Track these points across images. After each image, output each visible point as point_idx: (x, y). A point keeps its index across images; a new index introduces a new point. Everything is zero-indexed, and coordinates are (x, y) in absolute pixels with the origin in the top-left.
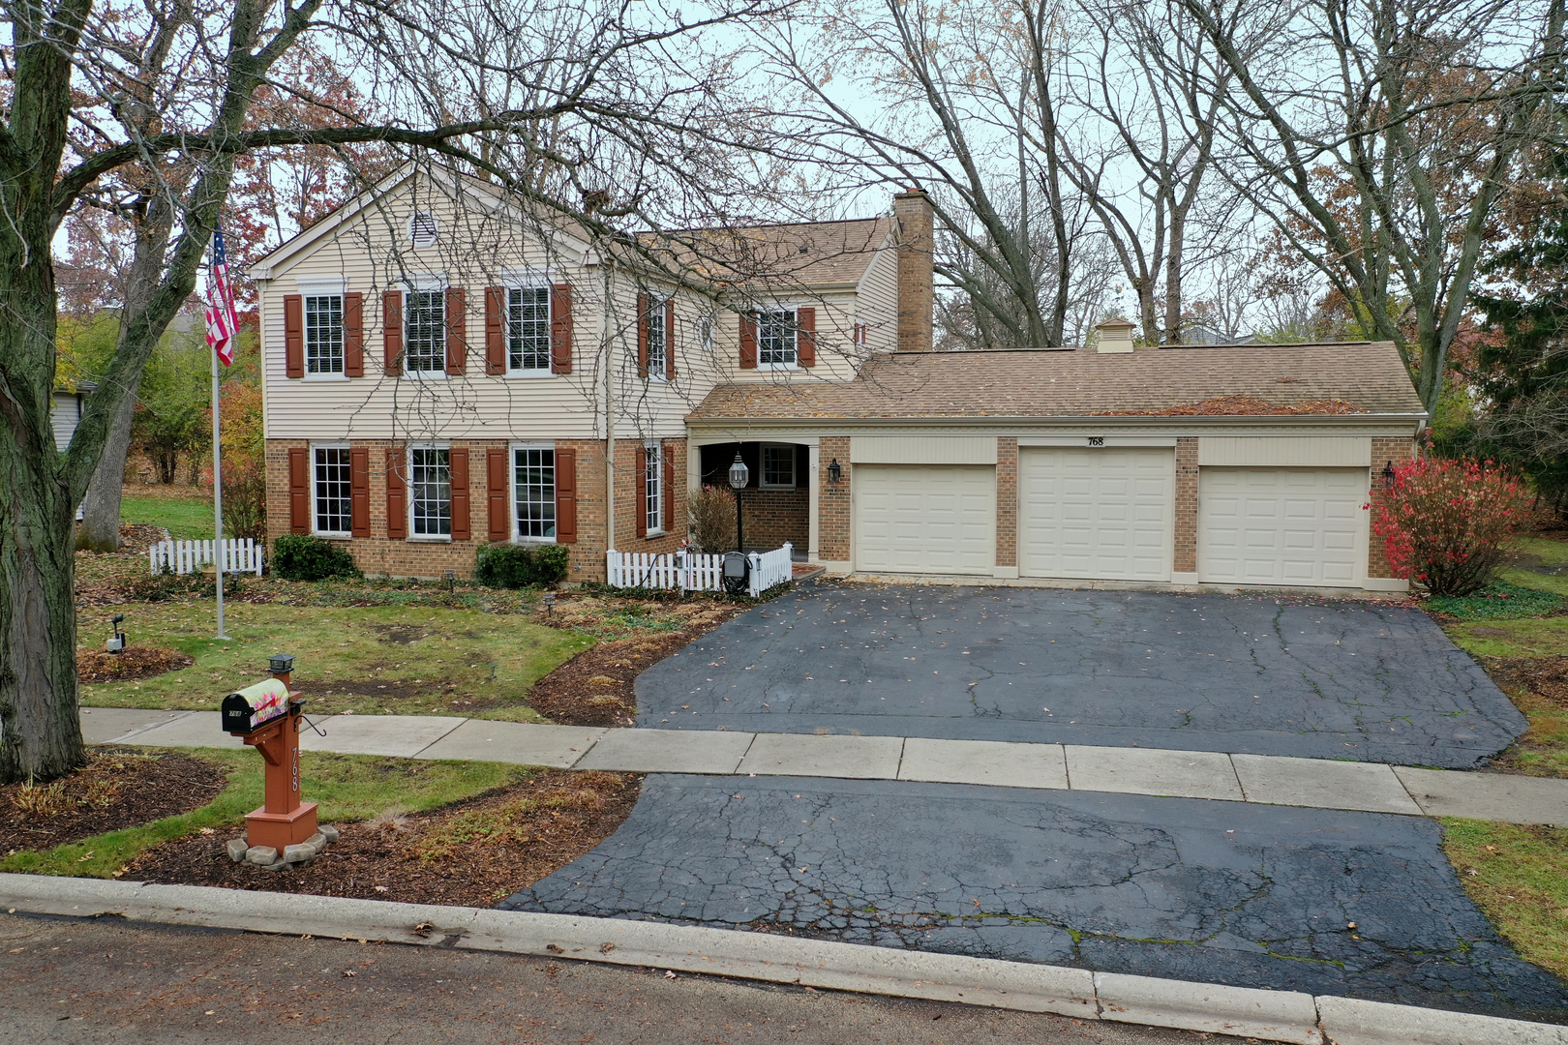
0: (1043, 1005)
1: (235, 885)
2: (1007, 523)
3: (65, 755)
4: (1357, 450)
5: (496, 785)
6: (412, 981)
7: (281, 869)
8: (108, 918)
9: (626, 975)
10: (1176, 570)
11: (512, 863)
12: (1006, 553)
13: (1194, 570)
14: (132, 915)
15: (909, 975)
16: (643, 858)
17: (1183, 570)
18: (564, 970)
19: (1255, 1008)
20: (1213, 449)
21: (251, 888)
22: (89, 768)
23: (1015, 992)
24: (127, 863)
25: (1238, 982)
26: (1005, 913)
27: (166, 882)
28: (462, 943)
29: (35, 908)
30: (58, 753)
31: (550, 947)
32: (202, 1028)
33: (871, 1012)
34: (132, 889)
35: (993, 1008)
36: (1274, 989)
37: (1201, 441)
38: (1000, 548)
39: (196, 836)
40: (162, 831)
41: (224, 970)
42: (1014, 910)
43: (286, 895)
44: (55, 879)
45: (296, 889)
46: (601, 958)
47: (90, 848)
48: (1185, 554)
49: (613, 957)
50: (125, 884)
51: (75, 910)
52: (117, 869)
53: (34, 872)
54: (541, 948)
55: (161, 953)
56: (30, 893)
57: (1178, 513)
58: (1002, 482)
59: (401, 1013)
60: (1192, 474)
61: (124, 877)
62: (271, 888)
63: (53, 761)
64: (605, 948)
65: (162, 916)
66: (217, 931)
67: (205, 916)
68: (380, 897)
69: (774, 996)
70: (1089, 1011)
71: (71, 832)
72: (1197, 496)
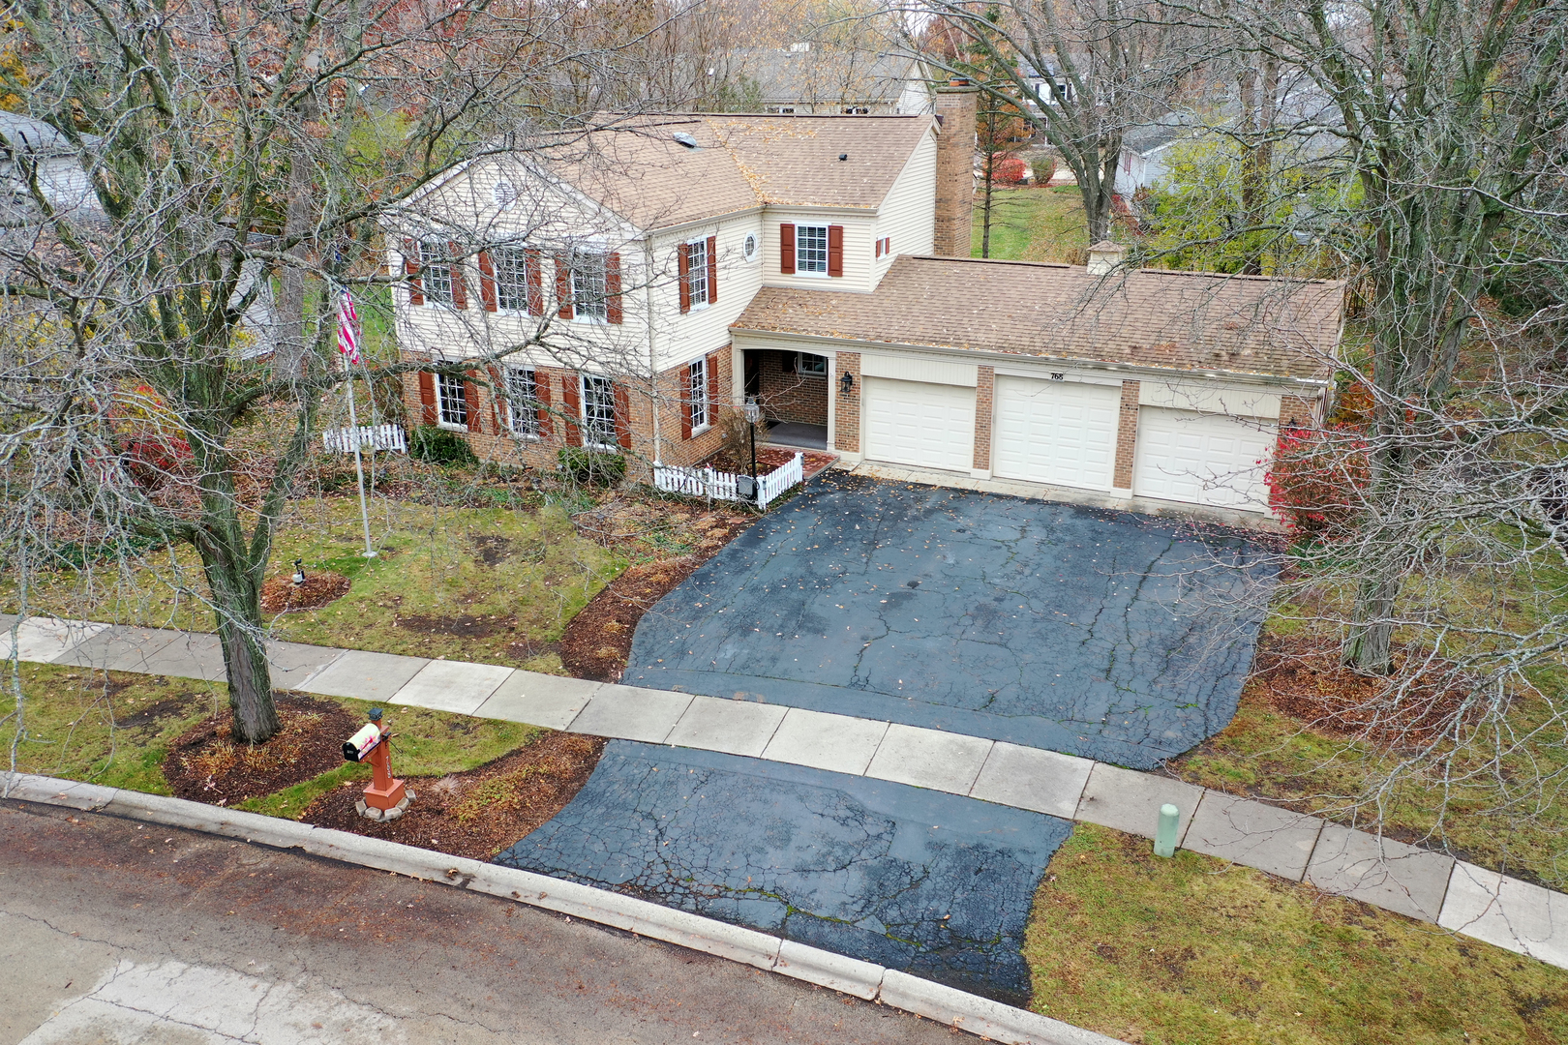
0: (747, 958)
1: (361, 832)
2: (983, 435)
3: (269, 727)
4: (1269, 405)
5: (515, 747)
6: (439, 914)
7: (384, 823)
8: (297, 851)
9: (544, 917)
10: (1115, 486)
11: (507, 825)
12: (981, 459)
13: (1129, 488)
14: (308, 849)
15: (690, 931)
16: (580, 826)
17: (1120, 487)
18: (517, 911)
19: (853, 972)
20: (1150, 392)
21: (367, 835)
22: (284, 733)
23: (738, 947)
24: (305, 809)
25: (854, 955)
26: (761, 890)
27: (326, 827)
28: (471, 886)
29: (260, 839)
30: (266, 727)
31: (514, 893)
32: (337, 940)
33: (659, 955)
34: (306, 829)
35: (722, 958)
36: (870, 961)
37: (1142, 385)
38: (976, 455)
39: (342, 788)
40: (323, 784)
41: (350, 899)
42: (768, 888)
43: (385, 842)
44: (269, 819)
45: (390, 838)
46: (537, 903)
47: (284, 797)
48: (1124, 473)
49: (544, 904)
50: (304, 826)
51: (280, 843)
52: (300, 814)
53: (258, 813)
54: (506, 893)
55: (321, 881)
56: (257, 827)
57: (1119, 440)
58: (980, 402)
59: (430, 938)
60: (1131, 411)
61: (304, 821)
62: (378, 836)
63: (263, 732)
64: (542, 896)
65: (323, 851)
66: (350, 865)
67: (344, 852)
68: (433, 848)
69: (615, 940)
70: (767, 964)
71: (276, 784)
72: (1136, 428)
